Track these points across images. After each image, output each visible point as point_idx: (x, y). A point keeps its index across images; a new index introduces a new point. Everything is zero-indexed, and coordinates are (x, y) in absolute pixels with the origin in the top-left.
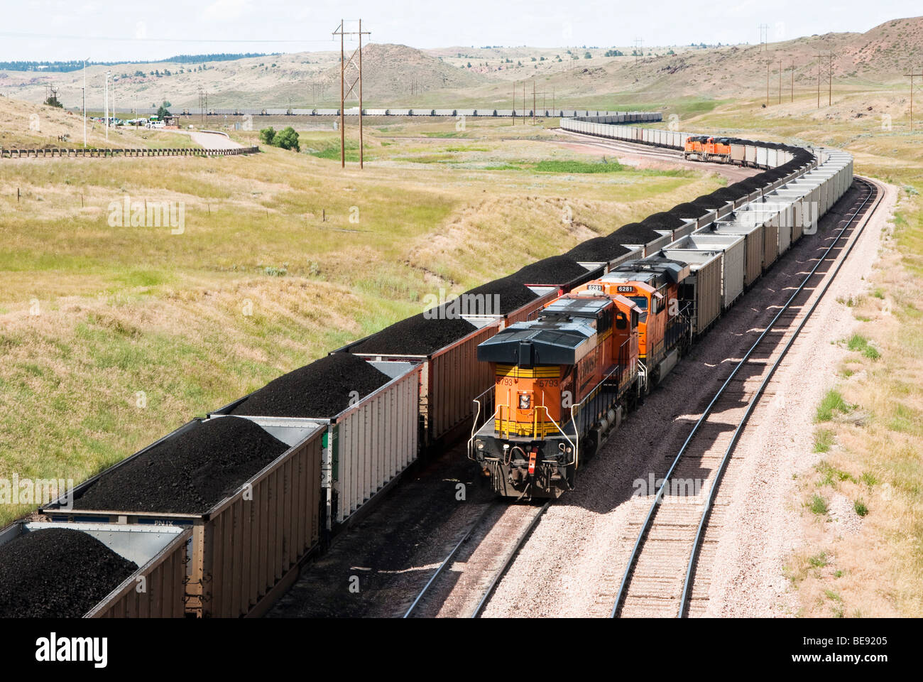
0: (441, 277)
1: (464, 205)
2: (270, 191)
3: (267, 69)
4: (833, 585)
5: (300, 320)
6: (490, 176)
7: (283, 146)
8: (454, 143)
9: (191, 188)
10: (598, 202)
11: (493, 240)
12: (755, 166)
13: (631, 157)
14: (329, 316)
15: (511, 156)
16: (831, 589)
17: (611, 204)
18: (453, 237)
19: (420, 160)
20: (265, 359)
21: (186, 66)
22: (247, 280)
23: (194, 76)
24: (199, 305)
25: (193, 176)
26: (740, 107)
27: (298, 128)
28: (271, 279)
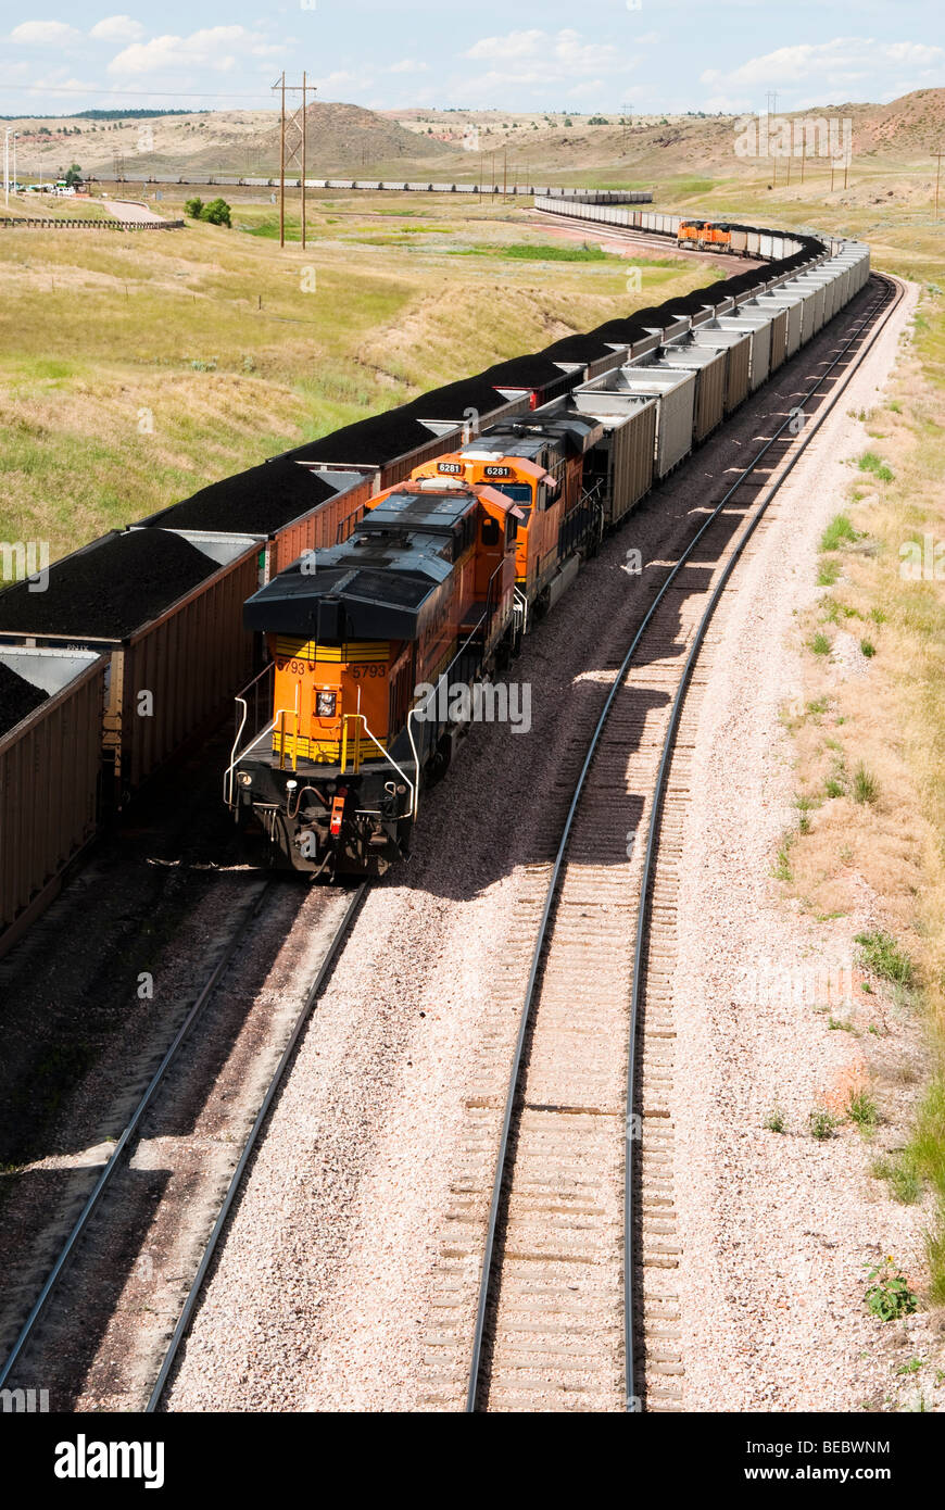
0: (395, 377)
1: (423, 294)
2: (197, 272)
3: (193, 129)
4: (834, 733)
5: (231, 422)
6: (453, 261)
7: (212, 221)
8: (412, 223)
9: (105, 266)
10: (576, 294)
11: (456, 336)
12: (759, 257)
13: (615, 244)
14: (264, 420)
15: (476, 239)
16: (831, 737)
17: (592, 297)
18: (409, 331)
19: (372, 242)
20: (191, 467)
21: (100, 123)
22: (171, 374)
23: (108, 135)
24: (115, 402)
25: (108, 252)
26: (742, 188)
27: (229, 200)
28: (198, 375)
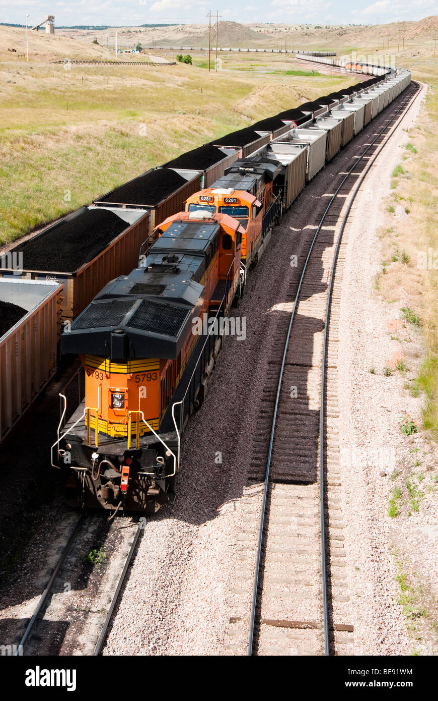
0: (247, 117)
1: (257, 88)
2: (181, 80)
3: (179, 30)
4: (395, 239)
5: (191, 132)
6: (267, 76)
7: (186, 62)
8: (253, 63)
9: (149, 78)
10: (310, 88)
11: (268, 102)
12: (372, 75)
13: (323, 70)
14: (203, 131)
15: (276, 68)
16: (394, 241)
17: (315, 89)
18: (252, 100)
19: (239, 69)
20: (178, 147)
21: (148, 29)
22: (171, 115)
23: (151, 33)
24: (152, 125)
25: (150, 73)
26: (367, 51)
27: (191, 55)
28: (180, 115)
